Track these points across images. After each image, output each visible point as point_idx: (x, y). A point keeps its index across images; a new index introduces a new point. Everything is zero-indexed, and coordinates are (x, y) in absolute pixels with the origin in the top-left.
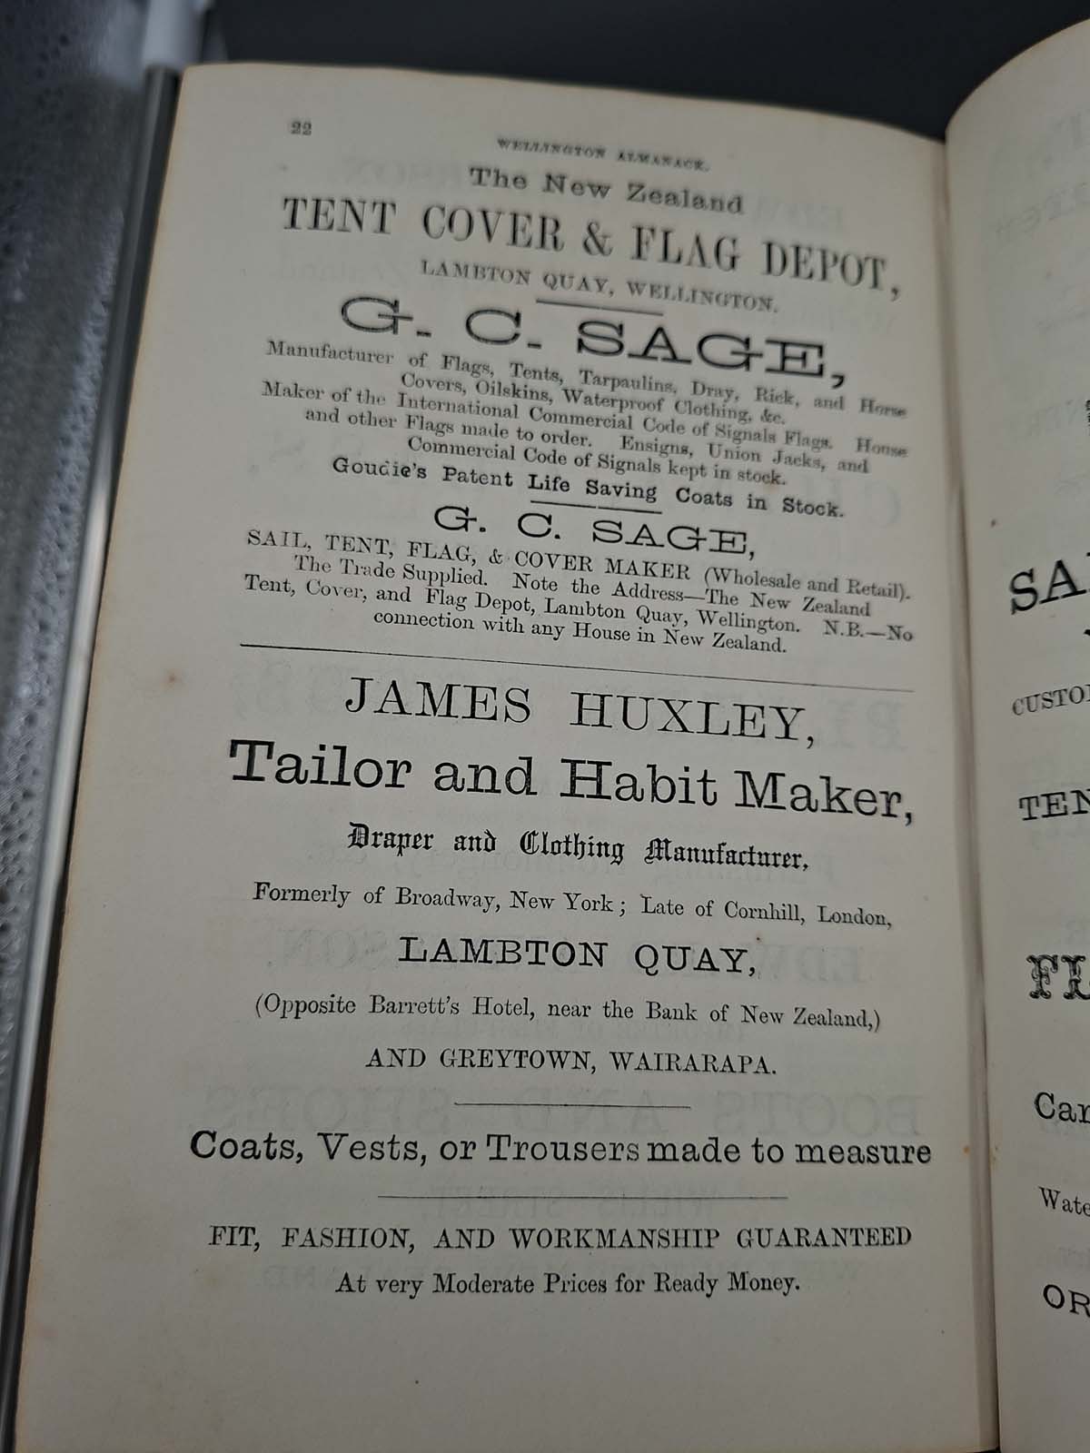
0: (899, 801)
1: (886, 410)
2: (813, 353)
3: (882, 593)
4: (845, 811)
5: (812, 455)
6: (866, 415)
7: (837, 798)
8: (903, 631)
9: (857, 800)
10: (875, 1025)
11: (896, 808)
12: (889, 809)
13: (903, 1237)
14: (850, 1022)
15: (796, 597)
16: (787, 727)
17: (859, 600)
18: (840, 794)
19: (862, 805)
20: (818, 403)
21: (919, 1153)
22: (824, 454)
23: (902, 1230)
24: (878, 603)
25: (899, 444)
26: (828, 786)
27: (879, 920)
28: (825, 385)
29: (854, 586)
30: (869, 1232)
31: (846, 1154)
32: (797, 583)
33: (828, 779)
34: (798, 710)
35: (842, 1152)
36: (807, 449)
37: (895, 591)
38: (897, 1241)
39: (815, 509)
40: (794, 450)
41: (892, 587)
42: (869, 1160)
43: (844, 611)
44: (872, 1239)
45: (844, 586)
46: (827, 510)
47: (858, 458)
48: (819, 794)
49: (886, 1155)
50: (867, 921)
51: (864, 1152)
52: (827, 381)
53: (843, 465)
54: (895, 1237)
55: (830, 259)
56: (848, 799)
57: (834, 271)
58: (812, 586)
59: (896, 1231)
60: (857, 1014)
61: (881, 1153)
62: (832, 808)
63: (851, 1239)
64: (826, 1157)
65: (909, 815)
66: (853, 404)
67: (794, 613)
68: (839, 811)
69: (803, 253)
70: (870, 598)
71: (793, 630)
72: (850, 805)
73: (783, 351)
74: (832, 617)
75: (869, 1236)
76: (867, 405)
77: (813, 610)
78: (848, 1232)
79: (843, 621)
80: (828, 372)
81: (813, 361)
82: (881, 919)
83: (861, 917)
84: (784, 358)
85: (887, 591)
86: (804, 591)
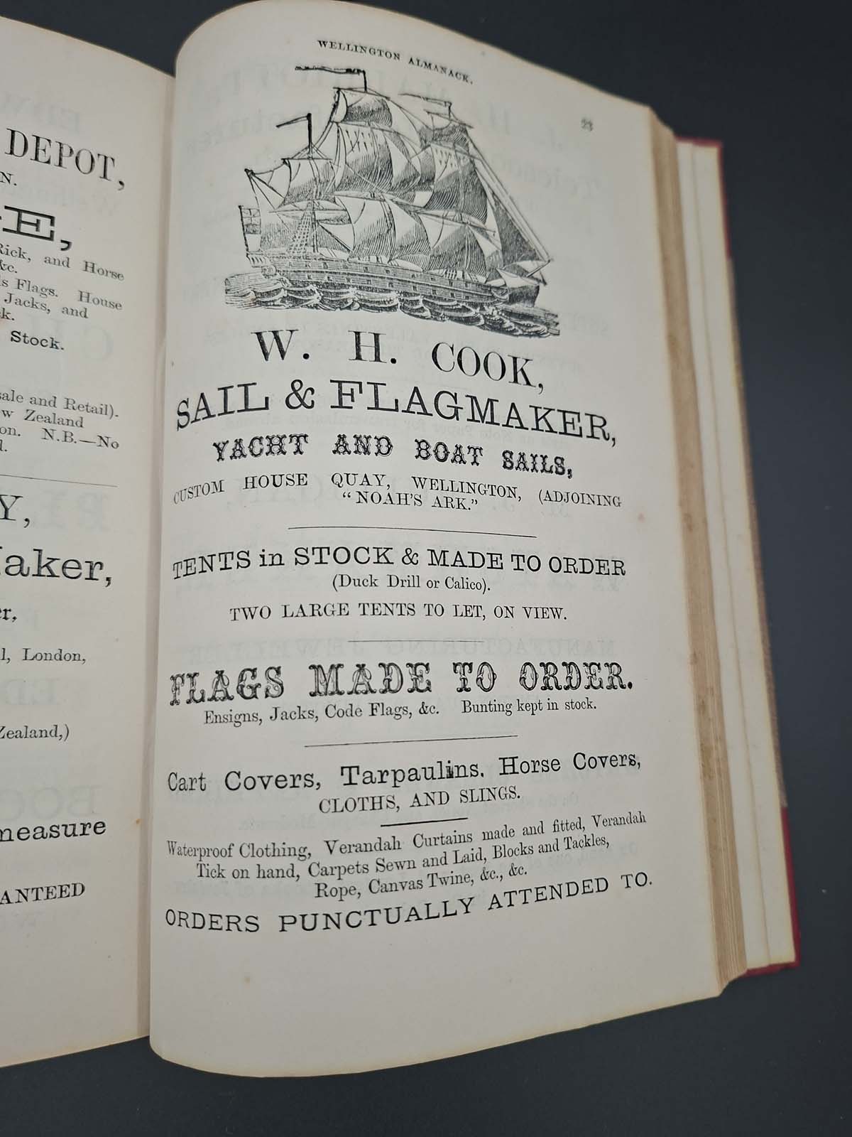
0: (101, 569)
1: (105, 273)
2: (45, 222)
3: (94, 411)
4: (53, 575)
5: (39, 299)
6: (89, 274)
7: (46, 565)
8: (110, 441)
9: (64, 567)
10: (64, 737)
11: (97, 573)
12: (91, 574)
13: (78, 889)
14: (44, 734)
15: (18, 409)
16: (6, 510)
17: (74, 415)
18: (49, 563)
19: (67, 571)
20: (47, 260)
21: (95, 828)
22: (49, 301)
23: (77, 886)
24: (89, 418)
25: (115, 300)
26: (40, 556)
27: (75, 657)
28: (54, 248)
29: (68, 404)
30: (48, 888)
31: (32, 833)
32: (19, 398)
33: (40, 551)
34: (17, 497)
35: (28, 832)
36: (36, 296)
37: (104, 410)
38: (72, 894)
39: (40, 342)
40: (23, 294)
41: (103, 407)
42: (51, 836)
43: (61, 422)
44: (50, 894)
45: (61, 403)
46: (49, 344)
47: (79, 306)
48: (31, 562)
49: (66, 831)
50: (65, 658)
51: (47, 831)
52: (57, 244)
53: (65, 311)
54: (71, 891)
55: (66, 151)
56: (56, 567)
57: (69, 161)
58: (33, 401)
59: (72, 887)
60: (49, 728)
61: (62, 830)
62: (42, 574)
63: (32, 896)
64: (14, 836)
65: (108, 579)
66: (77, 265)
67: (16, 421)
68: (48, 576)
69: (43, 143)
70: (84, 414)
71: (15, 434)
72: (57, 571)
73: (20, 216)
74: (48, 426)
75: (48, 892)
76: (89, 267)
77: (33, 420)
78: (30, 891)
79: (59, 430)
80: (56, 237)
81: (45, 227)
82: (77, 656)
83: (60, 656)
84: (20, 222)
85: (99, 410)
86: (26, 404)
